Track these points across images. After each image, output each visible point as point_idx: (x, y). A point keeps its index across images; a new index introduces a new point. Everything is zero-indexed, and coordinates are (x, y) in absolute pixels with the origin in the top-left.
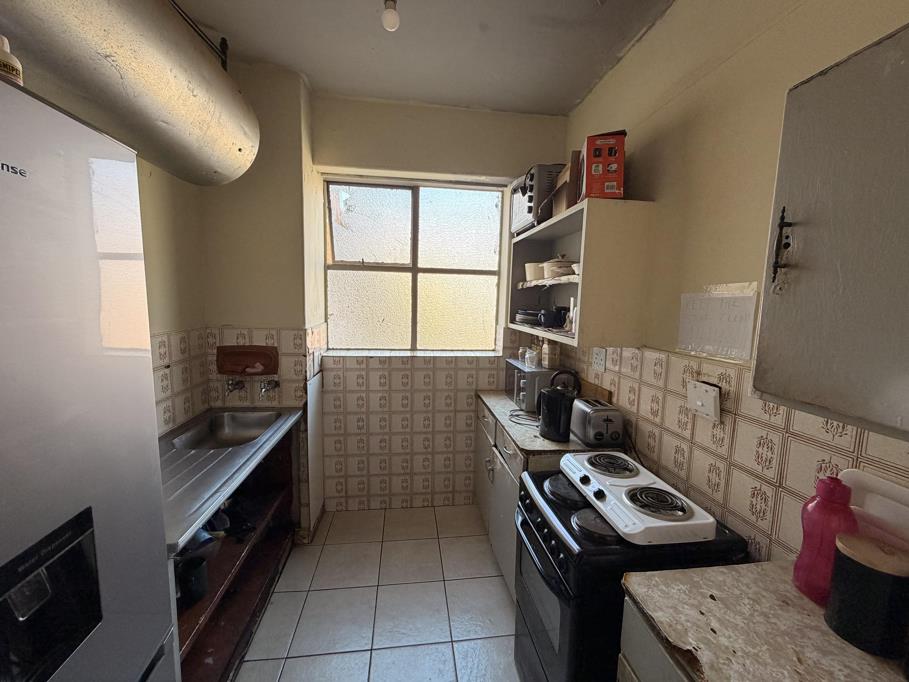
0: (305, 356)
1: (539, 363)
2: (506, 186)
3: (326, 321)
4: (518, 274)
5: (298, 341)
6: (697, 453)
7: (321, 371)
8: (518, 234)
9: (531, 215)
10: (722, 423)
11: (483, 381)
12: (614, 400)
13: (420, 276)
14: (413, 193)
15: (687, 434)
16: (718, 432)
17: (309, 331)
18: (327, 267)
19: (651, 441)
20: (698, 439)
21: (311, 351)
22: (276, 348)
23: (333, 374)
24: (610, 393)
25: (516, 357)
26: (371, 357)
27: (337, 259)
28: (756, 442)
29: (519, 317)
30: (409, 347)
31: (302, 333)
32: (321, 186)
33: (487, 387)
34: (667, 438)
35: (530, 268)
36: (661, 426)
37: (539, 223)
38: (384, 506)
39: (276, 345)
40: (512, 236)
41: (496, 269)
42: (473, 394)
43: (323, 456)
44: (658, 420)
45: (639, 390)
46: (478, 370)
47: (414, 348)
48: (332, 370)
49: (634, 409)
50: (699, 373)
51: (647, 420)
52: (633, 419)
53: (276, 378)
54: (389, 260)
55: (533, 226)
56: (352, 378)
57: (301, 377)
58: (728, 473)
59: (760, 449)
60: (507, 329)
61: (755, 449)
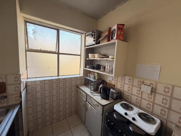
0: (20, 84)
1: (95, 78)
2: (83, 34)
3: (26, 69)
4: (87, 56)
5: (17, 79)
6: (143, 100)
7: (26, 87)
8: (87, 46)
9: (94, 42)
10: (151, 94)
11: (78, 83)
12: (116, 87)
13: (60, 55)
14: (57, 31)
15: (140, 96)
16: (150, 96)
17: (22, 75)
18: (26, 51)
19: (128, 97)
20: (143, 97)
21: (22, 82)
22: (4, 83)
23: (31, 87)
24: (114, 85)
25: (87, 76)
26: (46, 80)
27: (29, 48)
28: (162, 99)
29: (87, 66)
30: (57, 75)
31: (18, 76)
32: (23, 22)
33: (79, 84)
34: (133, 96)
35: (90, 55)
36: (131, 94)
37: (96, 44)
38: (51, 123)
39: (4, 81)
40: (85, 46)
41: (80, 54)
42: (76, 86)
43: (28, 115)
44: (130, 92)
45: (124, 85)
46: (77, 80)
47: (58, 76)
48: (31, 86)
49: (122, 89)
50: (143, 82)
51: (127, 92)
52: (122, 91)
53: (5, 94)
54: (49, 50)
55: (94, 45)
56: (38, 88)
57: (19, 92)
58: (153, 105)
59: (163, 101)
60: (84, 69)
61: (162, 100)
